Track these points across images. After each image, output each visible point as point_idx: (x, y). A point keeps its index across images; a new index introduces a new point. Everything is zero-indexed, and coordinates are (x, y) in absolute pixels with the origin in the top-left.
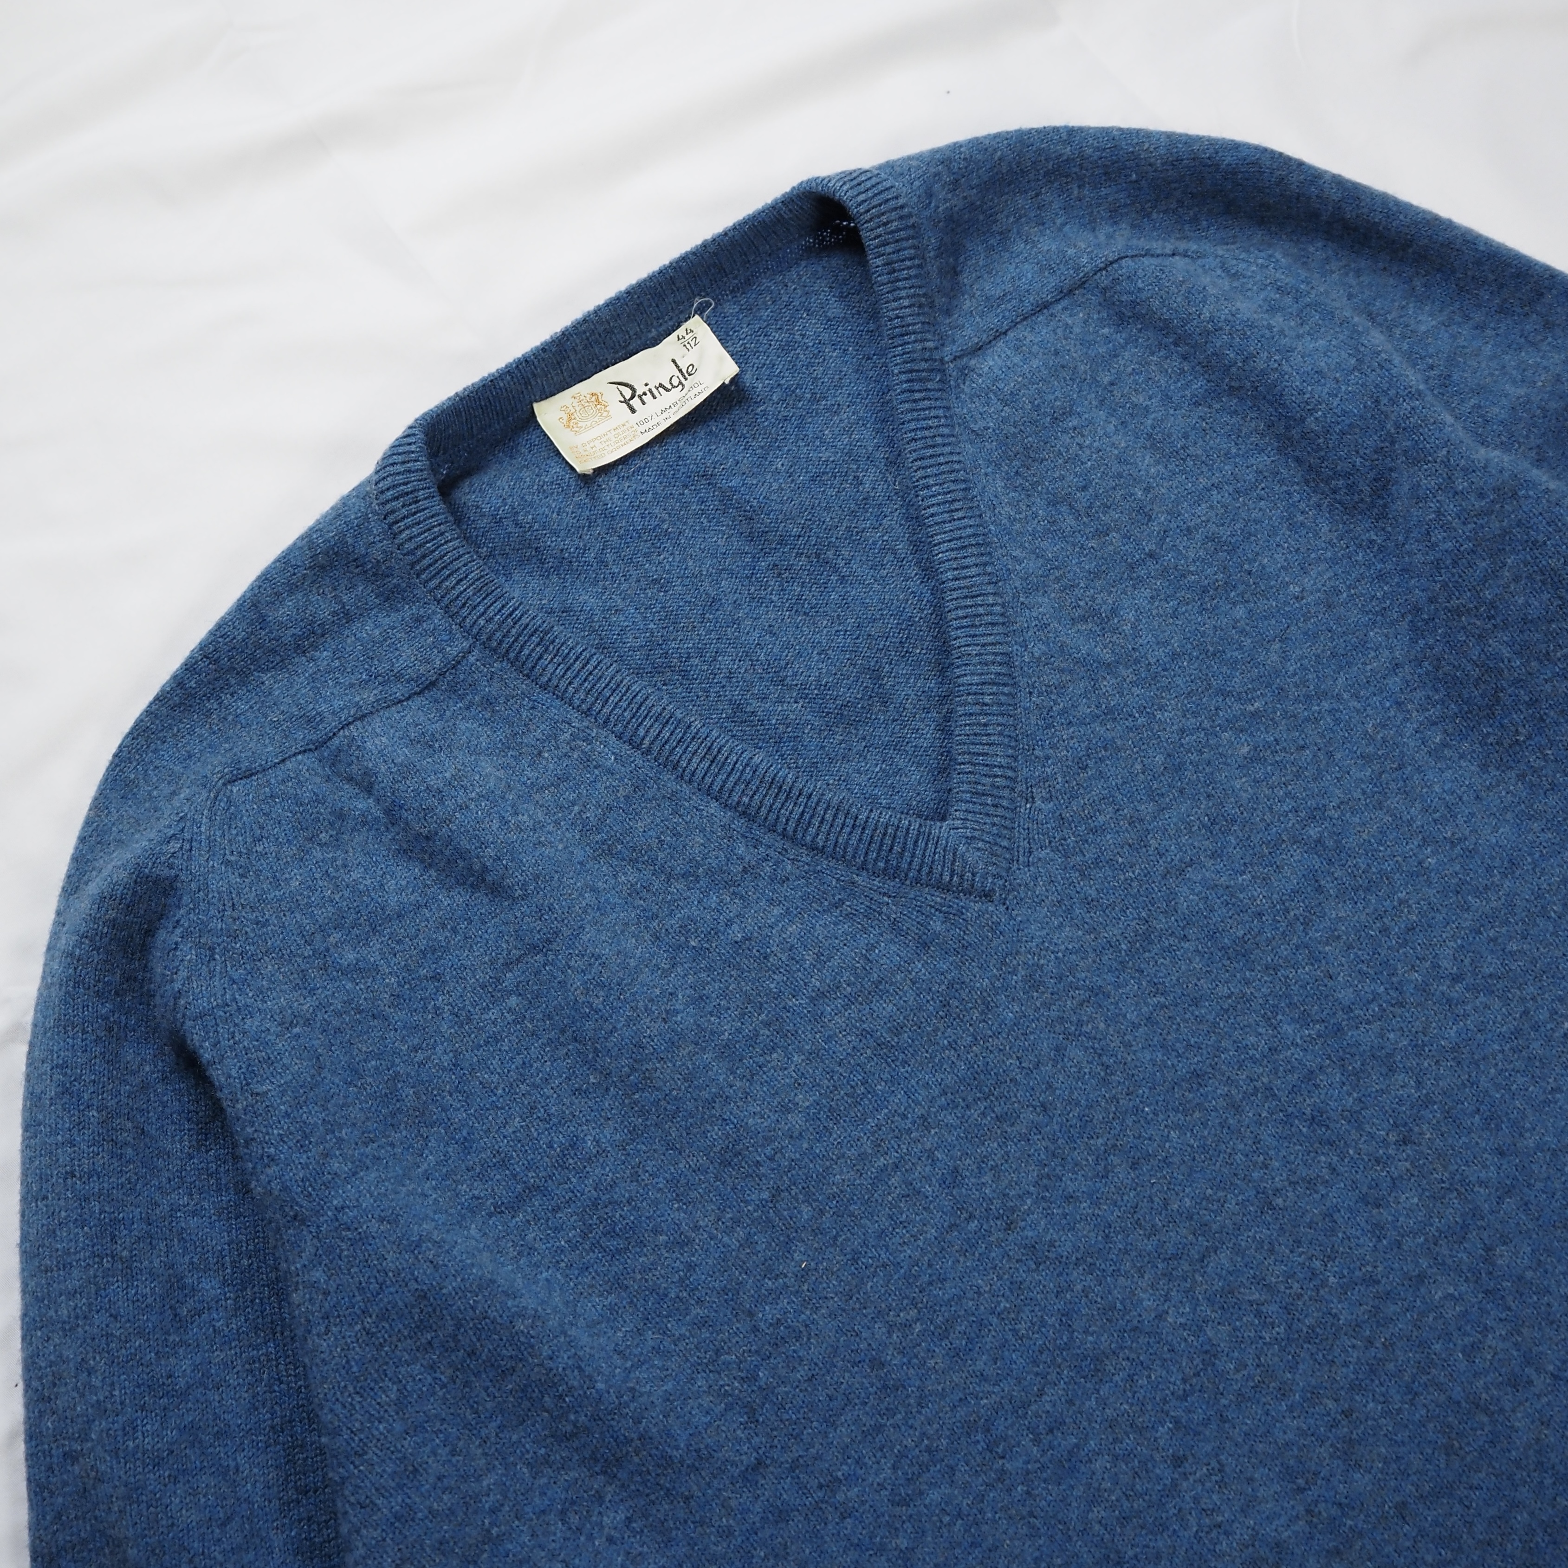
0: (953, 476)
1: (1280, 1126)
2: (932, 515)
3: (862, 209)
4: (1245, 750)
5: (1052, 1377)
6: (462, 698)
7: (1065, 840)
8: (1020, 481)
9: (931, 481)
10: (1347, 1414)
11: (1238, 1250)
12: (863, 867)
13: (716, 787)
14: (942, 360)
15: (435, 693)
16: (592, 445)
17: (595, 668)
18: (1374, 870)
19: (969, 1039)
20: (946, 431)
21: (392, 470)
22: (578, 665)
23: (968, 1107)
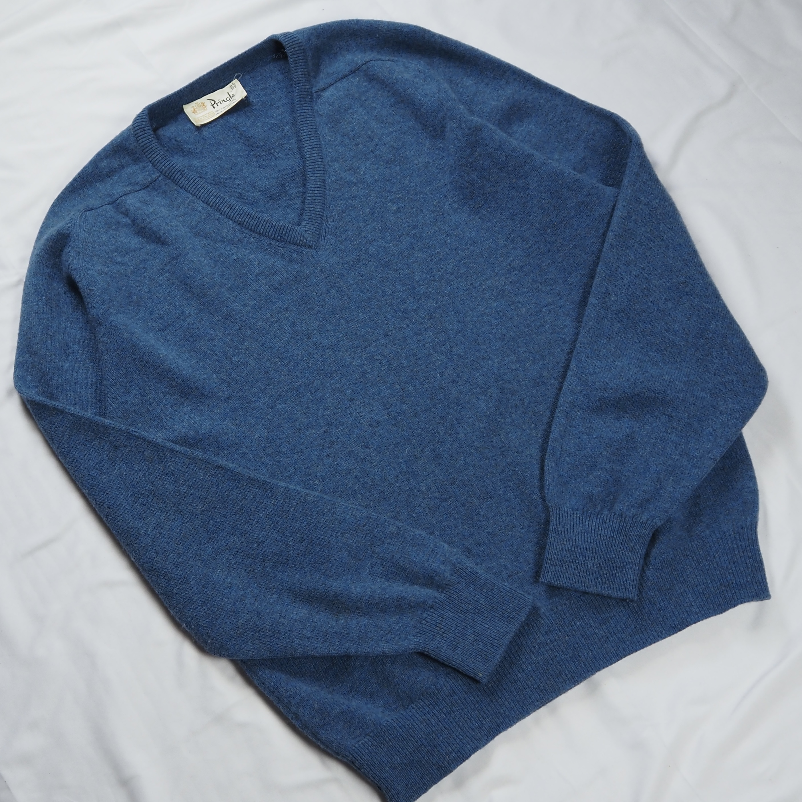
0: (311, 127)
1: (393, 313)
2: (304, 138)
3: (286, 44)
4: (395, 208)
6: (156, 191)
7: (336, 233)
8: (333, 129)
9: (304, 128)
12: (274, 239)
13: (231, 216)
14: (311, 92)
15: (149, 189)
16: (201, 117)
17: (197, 182)
19: (302, 287)
20: (311, 114)
21: (138, 121)
22: (192, 181)
23: (300, 306)
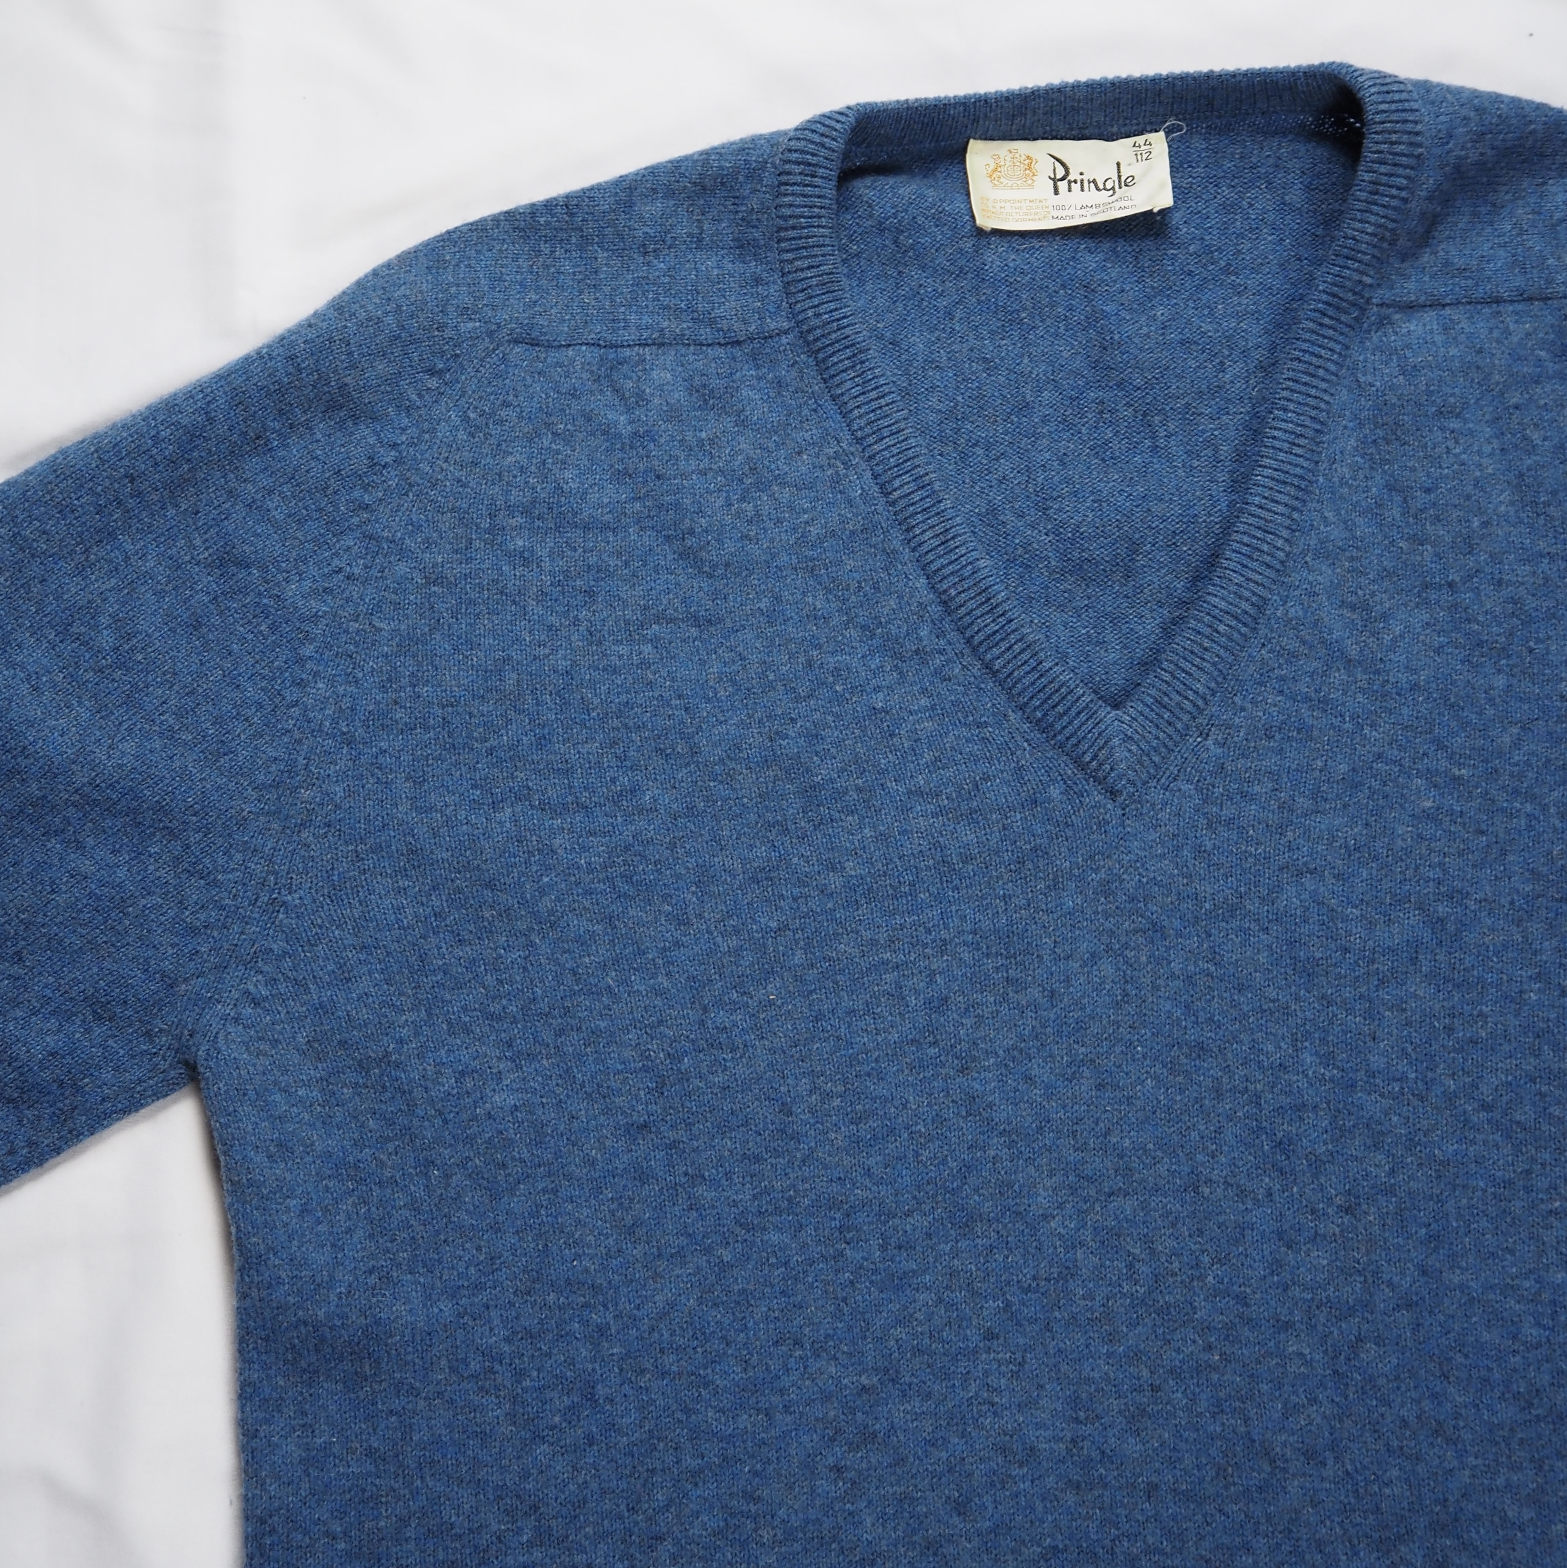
0: (1314, 413)
1: (1247, 1132)
2: (1275, 438)
3: (1378, 118)
4: (1428, 804)
5: (926, 1208)
6: (758, 367)
7: (1213, 787)
8: (1372, 450)
9: (1292, 407)
10: (1155, 1389)
11: (1144, 1206)
12: (1022, 708)
13: (933, 567)
14: (1368, 301)
15: (737, 351)
16: (1002, 205)
17: (887, 405)
18: (1475, 973)
19: (1023, 901)
20: (1333, 367)
21: (810, 135)
22: (873, 395)
23: (988, 956)
